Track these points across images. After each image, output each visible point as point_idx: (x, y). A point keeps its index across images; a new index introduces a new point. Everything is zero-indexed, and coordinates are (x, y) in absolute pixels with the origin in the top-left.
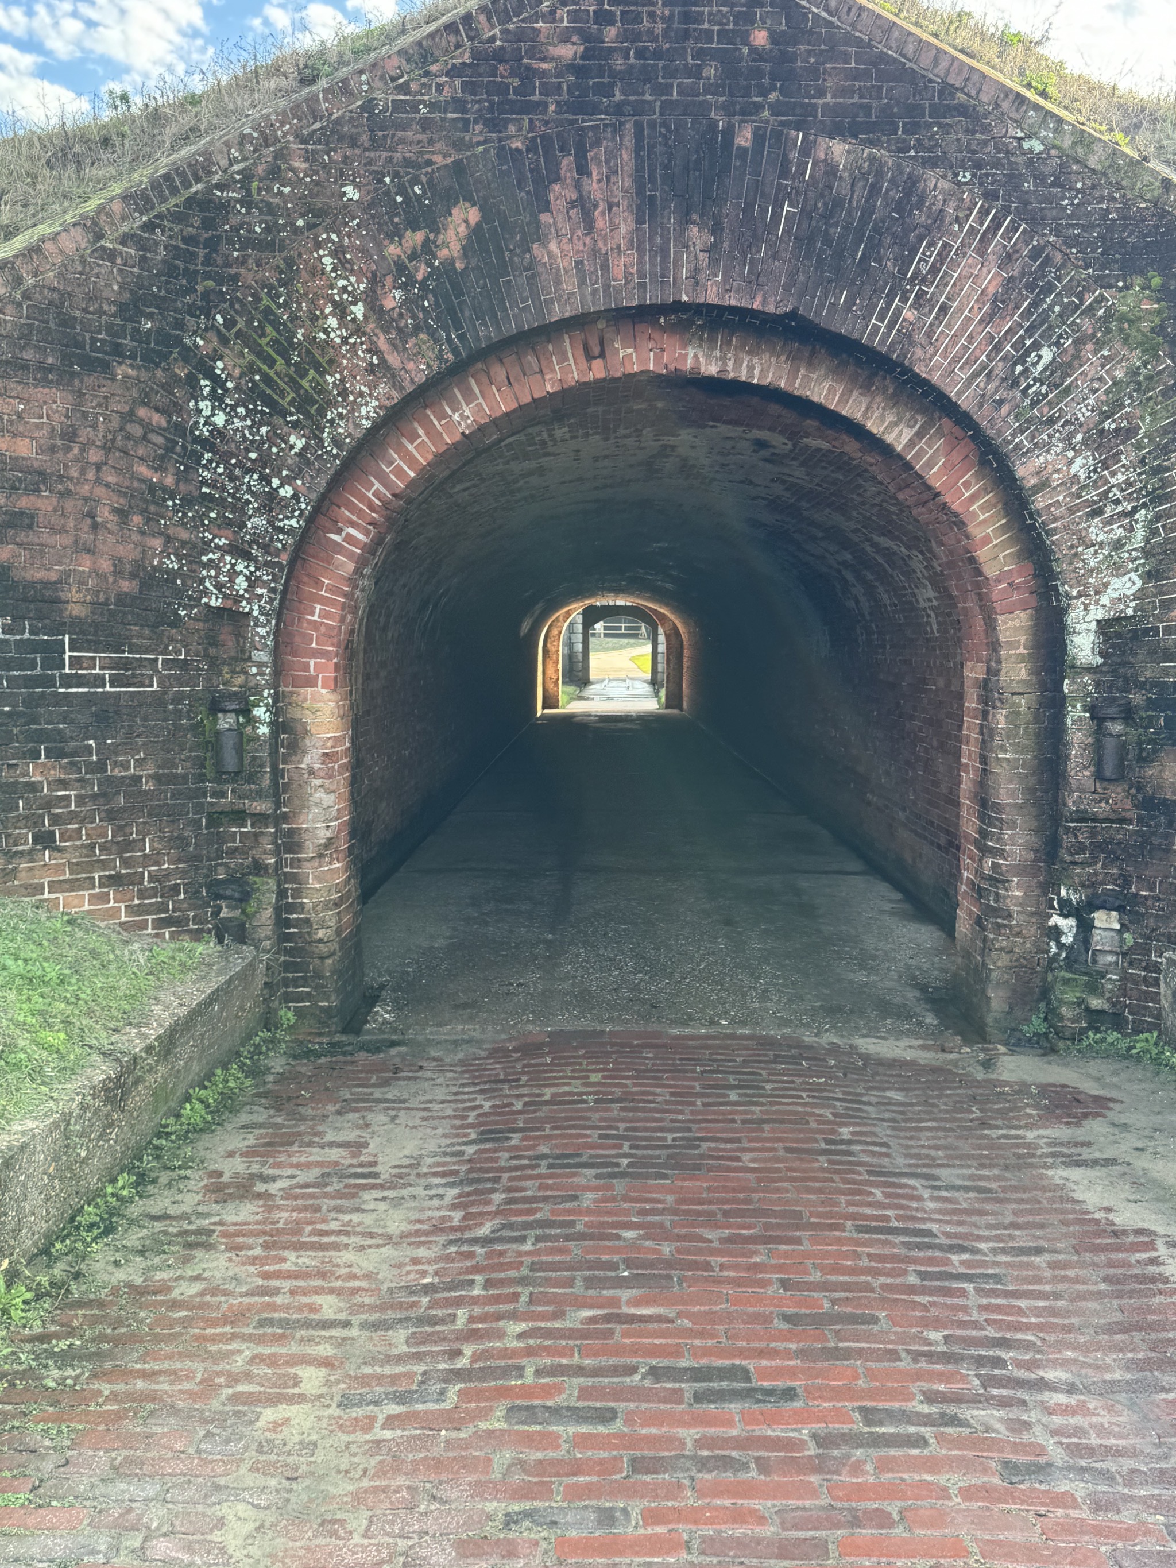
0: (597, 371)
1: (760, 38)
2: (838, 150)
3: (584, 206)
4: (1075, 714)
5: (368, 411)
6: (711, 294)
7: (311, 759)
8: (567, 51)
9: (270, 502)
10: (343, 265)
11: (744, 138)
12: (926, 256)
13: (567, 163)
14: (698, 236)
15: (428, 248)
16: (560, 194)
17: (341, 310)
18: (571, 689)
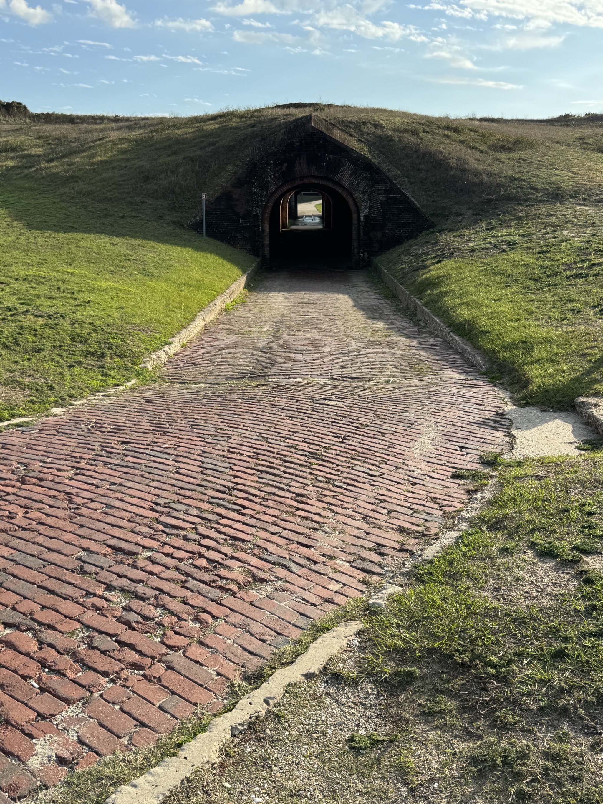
0: (302, 182)
1: (321, 142)
2: (331, 156)
3: (300, 163)
4: (362, 227)
5: (274, 189)
6: (316, 174)
7: (265, 234)
8: (298, 144)
9: (262, 201)
10: (271, 171)
11: (319, 155)
12: (342, 169)
13: (298, 158)
14: (314, 167)
15: (281, 169)
16: (297, 162)
17: (270, 176)
18: (291, 220)
